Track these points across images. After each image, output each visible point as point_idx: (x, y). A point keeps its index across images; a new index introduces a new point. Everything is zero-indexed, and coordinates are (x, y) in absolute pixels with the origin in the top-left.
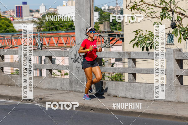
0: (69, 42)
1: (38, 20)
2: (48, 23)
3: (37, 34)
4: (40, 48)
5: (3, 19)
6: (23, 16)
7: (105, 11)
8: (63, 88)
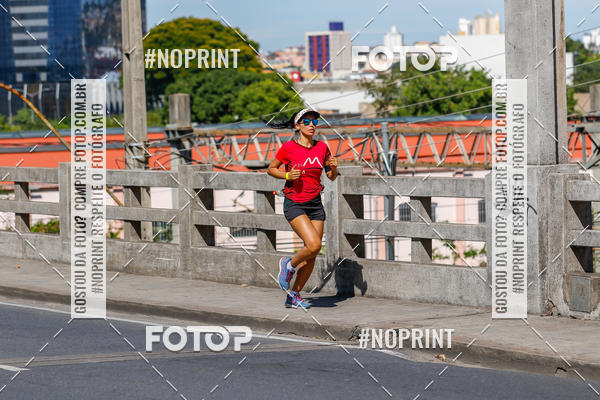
0: (479, 151)
1: (381, 81)
2: (413, 91)
3: (377, 124)
4: (390, 171)
5: (269, 76)
6: (332, 68)
7: (592, 52)
8: (465, 298)
